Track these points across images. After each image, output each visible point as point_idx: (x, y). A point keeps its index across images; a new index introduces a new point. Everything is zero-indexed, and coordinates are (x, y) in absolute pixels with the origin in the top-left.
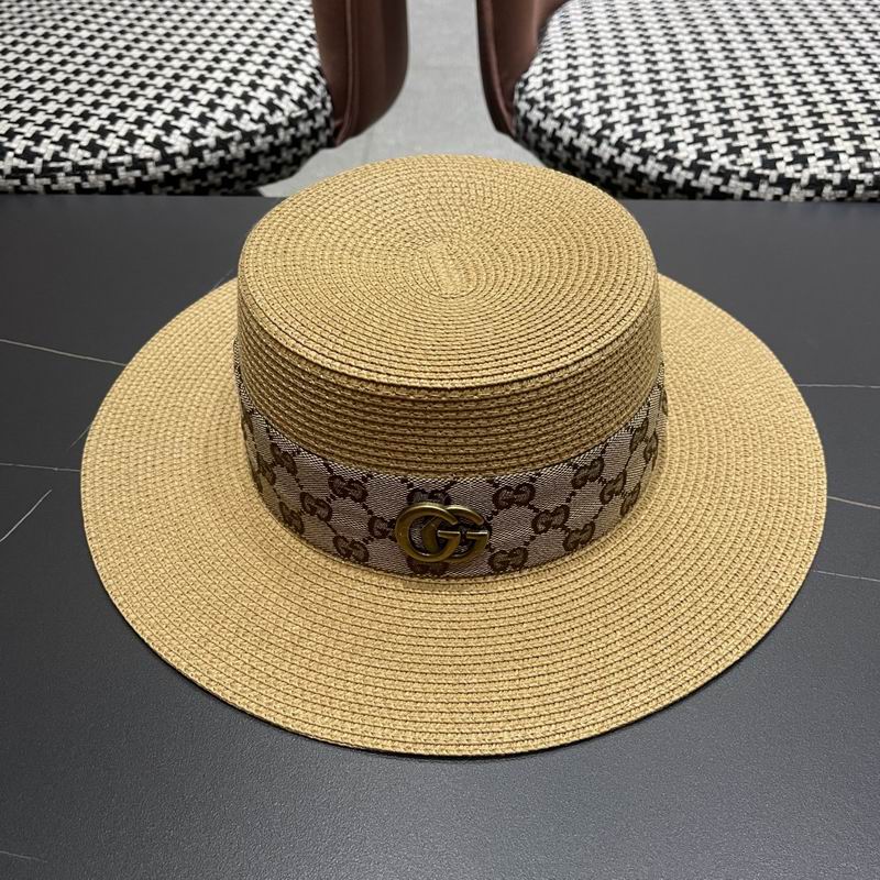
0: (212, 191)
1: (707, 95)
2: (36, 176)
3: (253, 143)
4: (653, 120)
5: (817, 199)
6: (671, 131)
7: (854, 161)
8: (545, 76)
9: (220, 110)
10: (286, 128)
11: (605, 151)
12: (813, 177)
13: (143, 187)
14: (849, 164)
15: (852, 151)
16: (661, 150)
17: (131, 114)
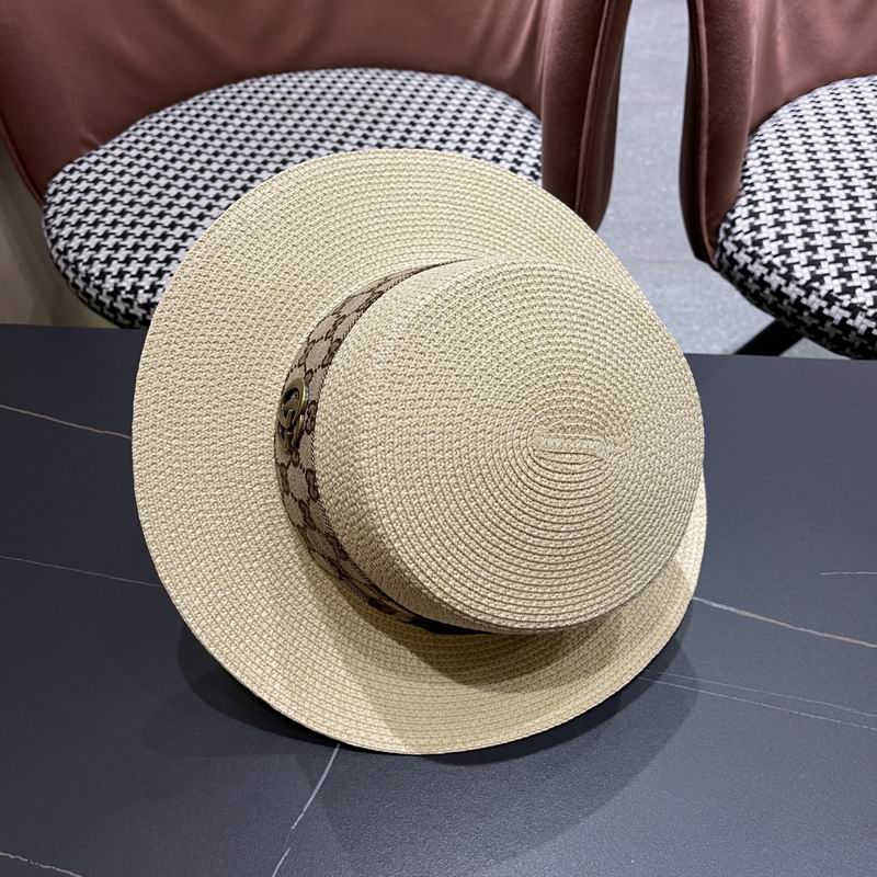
4: (862, 275)
8: (752, 219)
11: (814, 302)
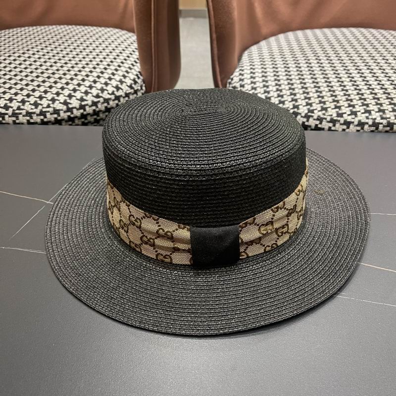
0: (89, 124)
1: (312, 85)
2: (9, 116)
3: (108, 104)
4: (288, 96)
5: (362, 131)
6: (296, 100)
7: (378, 114)
8: (241, 77)
9: (94, 89)
10: (124, 97)
12: (360, 121)
13: (58, 122)
14: (376, 115)
15: (377, 110)
16: (292, 109)
17: (54, 90)
